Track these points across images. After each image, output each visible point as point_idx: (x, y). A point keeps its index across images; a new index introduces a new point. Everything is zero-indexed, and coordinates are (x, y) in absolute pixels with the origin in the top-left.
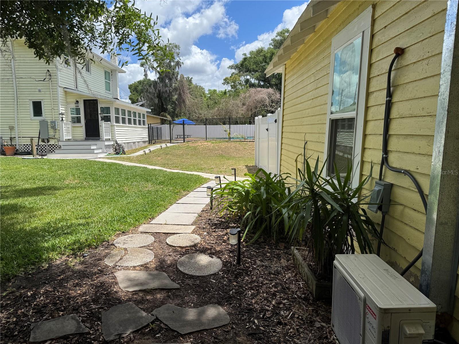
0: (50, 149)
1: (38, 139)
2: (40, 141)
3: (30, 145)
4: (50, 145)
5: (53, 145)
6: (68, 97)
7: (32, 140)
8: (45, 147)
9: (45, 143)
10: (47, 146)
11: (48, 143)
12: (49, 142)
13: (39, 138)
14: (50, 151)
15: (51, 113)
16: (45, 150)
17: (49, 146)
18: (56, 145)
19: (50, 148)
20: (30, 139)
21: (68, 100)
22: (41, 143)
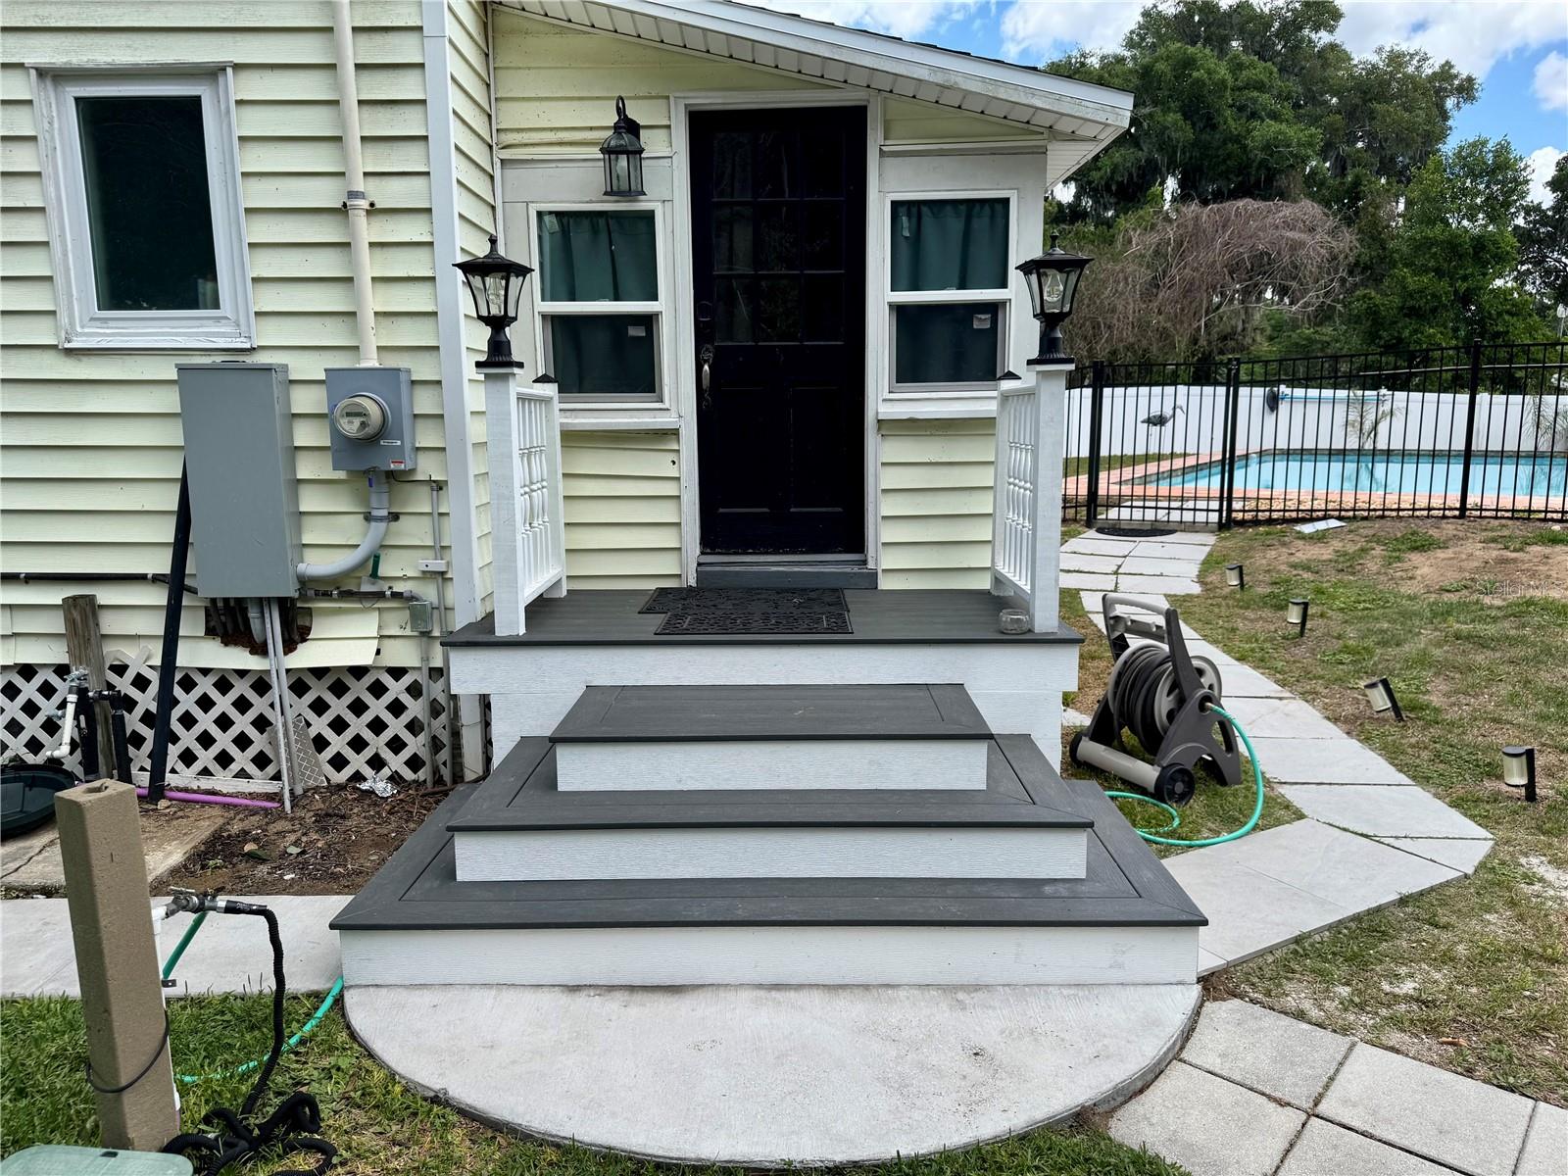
0: (320, 725)
1: (159, 597)
2: (191, 624)
3: (62, 671)
4: (319, 673)
5: (358, 672)
6: (511, 84)
7: (82, 619)
8: (259, 705)
9: (260, 649)
10: (280, 687)
11: (290, 647)
12: (304, 634)
13: (176, 583)
14: (320, 743)
15: (325, 265)
16: (259, 742)
17: (299, 688)
18: (397, 673)
19: (319, 707)
20: (55, 596)
21: (511, 116)
22: (201, 653)
